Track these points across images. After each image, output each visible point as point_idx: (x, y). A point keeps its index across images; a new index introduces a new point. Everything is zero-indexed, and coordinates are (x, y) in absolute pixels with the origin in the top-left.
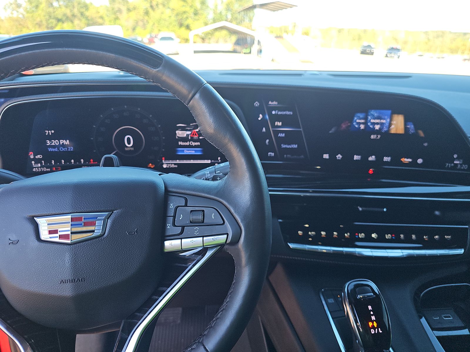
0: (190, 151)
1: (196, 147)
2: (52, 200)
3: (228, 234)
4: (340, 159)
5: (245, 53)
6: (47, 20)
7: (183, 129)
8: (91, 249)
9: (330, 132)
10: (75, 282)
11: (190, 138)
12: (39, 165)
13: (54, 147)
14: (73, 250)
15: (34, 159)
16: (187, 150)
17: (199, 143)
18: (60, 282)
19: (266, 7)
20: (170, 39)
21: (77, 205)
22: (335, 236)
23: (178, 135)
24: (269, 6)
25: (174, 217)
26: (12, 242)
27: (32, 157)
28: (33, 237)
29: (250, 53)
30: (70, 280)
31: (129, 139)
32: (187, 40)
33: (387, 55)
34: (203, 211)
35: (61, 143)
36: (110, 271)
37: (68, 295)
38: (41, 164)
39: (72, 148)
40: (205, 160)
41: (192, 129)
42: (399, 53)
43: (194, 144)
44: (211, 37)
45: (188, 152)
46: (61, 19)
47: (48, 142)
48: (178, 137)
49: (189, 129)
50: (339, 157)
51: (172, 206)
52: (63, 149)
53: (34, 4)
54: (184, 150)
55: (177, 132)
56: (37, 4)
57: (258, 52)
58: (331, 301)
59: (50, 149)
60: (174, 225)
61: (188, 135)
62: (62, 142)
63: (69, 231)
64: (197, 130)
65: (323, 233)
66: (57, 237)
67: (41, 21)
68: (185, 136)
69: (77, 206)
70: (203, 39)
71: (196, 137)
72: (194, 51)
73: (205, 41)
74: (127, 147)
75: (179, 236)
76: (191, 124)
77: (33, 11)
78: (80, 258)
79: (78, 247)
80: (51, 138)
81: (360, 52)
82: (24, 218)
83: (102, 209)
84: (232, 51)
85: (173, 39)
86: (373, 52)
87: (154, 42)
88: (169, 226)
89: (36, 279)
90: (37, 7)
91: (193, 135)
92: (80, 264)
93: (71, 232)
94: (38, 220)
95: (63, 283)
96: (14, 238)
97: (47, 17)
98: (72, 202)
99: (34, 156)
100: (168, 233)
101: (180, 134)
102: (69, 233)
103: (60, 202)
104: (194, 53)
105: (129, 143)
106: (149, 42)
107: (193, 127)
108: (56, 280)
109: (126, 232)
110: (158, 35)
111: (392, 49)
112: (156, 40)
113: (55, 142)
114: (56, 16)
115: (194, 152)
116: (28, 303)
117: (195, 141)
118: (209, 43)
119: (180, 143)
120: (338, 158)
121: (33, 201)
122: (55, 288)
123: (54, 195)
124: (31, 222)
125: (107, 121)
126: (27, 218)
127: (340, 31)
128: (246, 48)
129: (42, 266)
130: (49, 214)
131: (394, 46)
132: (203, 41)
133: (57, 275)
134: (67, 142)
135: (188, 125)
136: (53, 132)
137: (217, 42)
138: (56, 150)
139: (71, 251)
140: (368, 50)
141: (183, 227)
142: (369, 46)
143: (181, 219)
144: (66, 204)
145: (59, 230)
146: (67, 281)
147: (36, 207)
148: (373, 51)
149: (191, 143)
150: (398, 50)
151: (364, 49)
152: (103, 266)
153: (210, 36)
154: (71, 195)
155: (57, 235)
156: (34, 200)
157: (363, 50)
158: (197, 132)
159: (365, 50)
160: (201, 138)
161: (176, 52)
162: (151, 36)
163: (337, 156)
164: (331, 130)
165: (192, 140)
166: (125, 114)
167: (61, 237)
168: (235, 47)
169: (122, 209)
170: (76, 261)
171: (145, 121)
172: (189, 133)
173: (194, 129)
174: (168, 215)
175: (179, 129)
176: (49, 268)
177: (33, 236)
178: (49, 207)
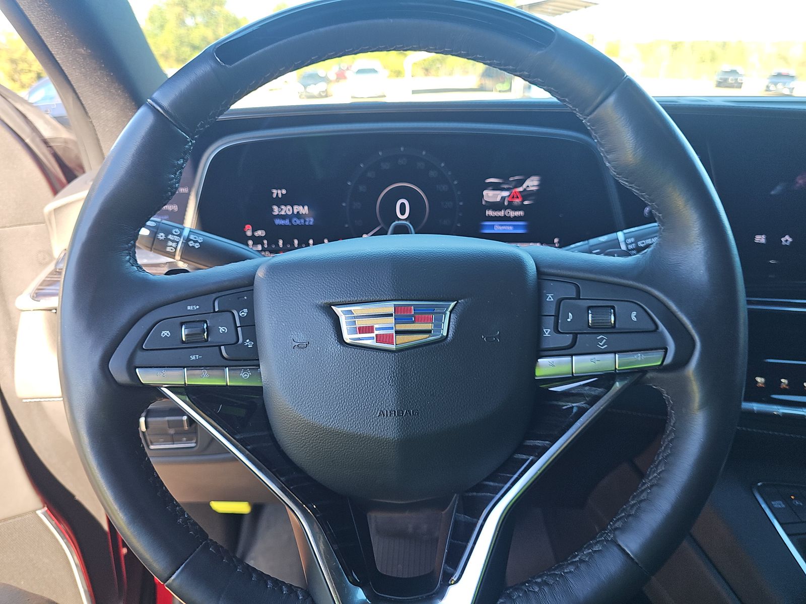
0: (504, 227)
1: (516, 219)
2: (359, 279)
3: (666, 350)
4: (788, 244)
5: (500, 91)
6: (177, 48)
7: (496, 187)
8: (427, 361)
9: (773, 193)
10: (403, 415)
11: (506, 203)
12: (259, 247)
13: (283, 217)
14: (399, 361)
15: (253, 238)
16: (500, 225)
17: (521, 213)
18: (378, 414)
19: (540, 9)
20: (373, 71)
21: (401, 287)
22: (783, 386)
23: (486, 198)
24: (545, 6)
25: (557, 316)
26: (297, 344)
27: (249, 233)
28: (332, 338)
29: (510, 90)
30: (395, 412)
31: (403, 206)
32: (398, 73)
33: (768, 87)
34: (613, 308)
35: (295, 212)
36: (458, 402)
37: (392, 437)
38: (263, 244)
39: (312, 220)
40: (530, 242)
41: (511, 187)
42: (792, 83)
43: (512, 214)
44: (440, 66)
45: (500, 228)
46: (198, 47)
47: (275, 208)
48: (486, 201)
49: (506, 186)
50: (787, 239)
51: (550, 298)
52: (298, 222)
53: (157, 24)
54: (494, 225)
55: (485, 193)
56: (163, 24)
57: (524, 88)
58: (778, 504)
59: (278, 222)
60: (556, 330)
61: (503, 198)
62: (298, 209)
63: (392, 328)
64: (521, 189)
65: (760, 380)
66: (372, 338)
67: (168, 51)
68: (498, 199)
69: (402, 289)
70: (427, 70)
71: (517, 201)
72: (413, 91)
73: (430, 73)
74: (399, 219)
75: (568, 351)
76: (511, 179)
77: (156, 35)
78: (410, 375)
79: (408, 356)
80: (280, 202)
81: (715, 83)
82: (316, 306)
83: (441, 296)
84: (476, 89)
85: (377, 71)
86: (742, 83)
87: (345, 78)
88: (547, 332)
89: (339, 407)
90: (162, 27)
91: (513, 197)
92: (411, 385)
93: (395, 331)
94: (338, 310)
95: (384, 416)
96: (301, 338)
97: (178, 44)
98: (393, 281)
99: (253, 231)
100: (545, 345)
101: (490, 196)
102: (393, 332)
103: (373, 282)
104: (413, 93)
105: (403, 213)
106: (337, 78)
107: (514, 184)
108: (371, 411)
109: (483, 337)
110: (351, 66)
111: (779, 75)
112: (348, 74)
113: (286, 210)
114: (191, 42)
115: (511, 228)
116: (320, 449)
117: (515, 209)
118: (438, 76)
119: (489, 213)
120: (784, 243)
121: (329, 279)
122: (370, 423)
123: (362, 271)
124: (328, 313)
125: (370, 174)
126: (321, 307)
127: (675, 47)
128: (503, 82)
129: (348, 386)
130: (356, 301)
131: (784, 71)
132: (426, 73)
133: (374, 402)
134: (304, 210)
135: (506, 181)
136: (284, 192)
137: (451, 74)
138: (287, 222)
139: (396, 362)
140: (731, 79)
141: (575, 335)
142: (734, 72)
143: (569, 320)
144: (384, 284)
145: (376, 326)
146: (390, 412)
147: (334, 289)
148: (742, 80)
149: (509, 213)
150: (792, 77)
151: (723, 77)
152: (447, 391)
153: (438, 65)
154: (391, 271)
155: (373, 335)
156: (331, 277)
157: (721, 79)
158: (520, 192)
159: (726, 80)
160: (526, 203)
161: (382, 94)
162: (340, 68)
163: (783, 239)
164: (772, 189)
165: (511, 207)
166: (401, 162)
167: (379, 338)
168: (483, 82)
169: (473, 298)
170: (404, 380)
171: (432, 174)
172: (506, 194)
173: (516, 187)
174: (545, 314)
175: (489, 186)
176: (360, 390)
177: (334, 337)
178: (356, 289)
